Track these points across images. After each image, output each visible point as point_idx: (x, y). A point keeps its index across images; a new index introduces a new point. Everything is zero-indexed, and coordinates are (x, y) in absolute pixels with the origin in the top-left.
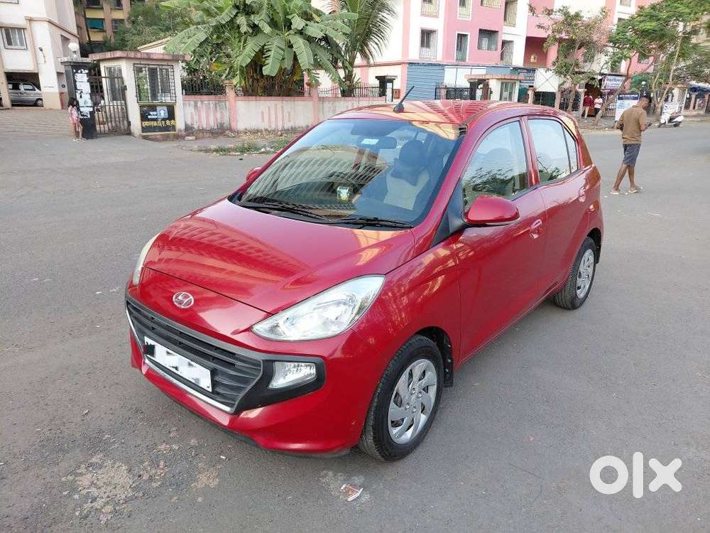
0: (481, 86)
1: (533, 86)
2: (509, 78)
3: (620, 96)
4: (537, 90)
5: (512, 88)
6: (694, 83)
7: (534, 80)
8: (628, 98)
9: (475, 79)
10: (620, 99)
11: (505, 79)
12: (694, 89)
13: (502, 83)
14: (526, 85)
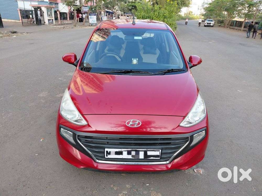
0: (39, 10)
1: (58, 10)
2: (49, 6)
3: (90, 14)
4: (60, 12)
5: (51, 10)
6: (106, 10)
7: (58, 8)
8: (92, 15)
9: (36, 7)
10: (90, 15)
11: (48, 7)
12: (107, 12)
13: (47, 9)
14: (56, 9)
